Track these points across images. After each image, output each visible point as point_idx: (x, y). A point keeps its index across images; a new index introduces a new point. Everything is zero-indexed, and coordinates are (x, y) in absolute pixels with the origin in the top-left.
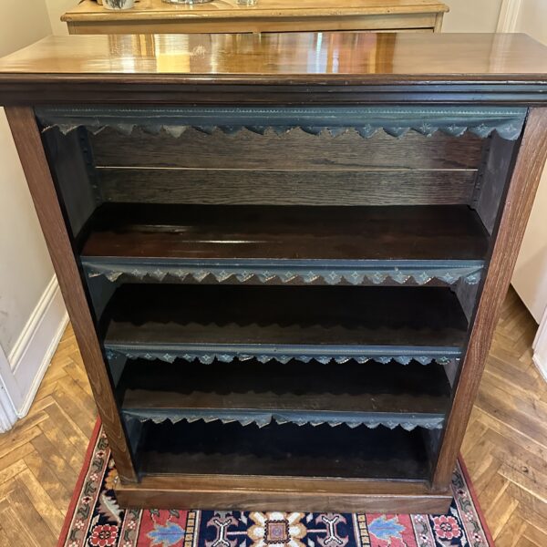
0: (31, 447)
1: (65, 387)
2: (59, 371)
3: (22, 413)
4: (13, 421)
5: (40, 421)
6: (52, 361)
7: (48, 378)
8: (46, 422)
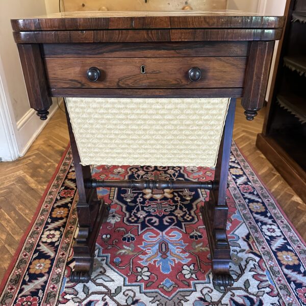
0: (27, 166)
1: (44, 147)
2: (40, 142)
3: (22, 155)
4: (17, 157)
5: (31, 158)
6: (37, 138)
7: (34, 144)
8: (34, 159)
